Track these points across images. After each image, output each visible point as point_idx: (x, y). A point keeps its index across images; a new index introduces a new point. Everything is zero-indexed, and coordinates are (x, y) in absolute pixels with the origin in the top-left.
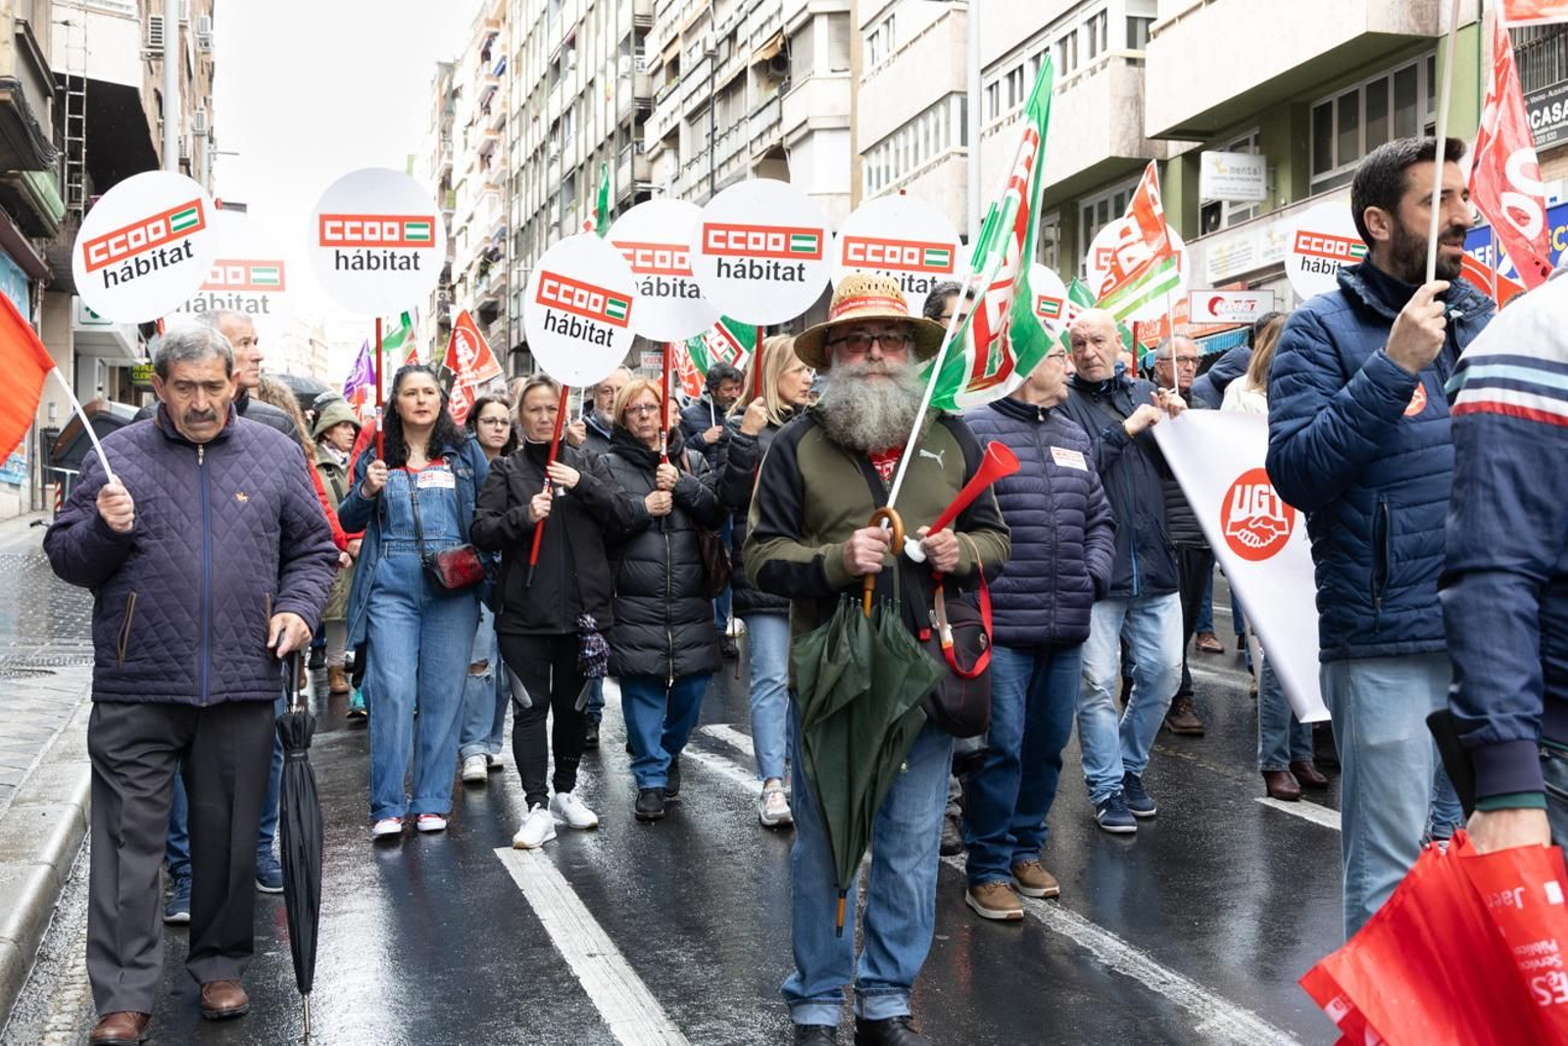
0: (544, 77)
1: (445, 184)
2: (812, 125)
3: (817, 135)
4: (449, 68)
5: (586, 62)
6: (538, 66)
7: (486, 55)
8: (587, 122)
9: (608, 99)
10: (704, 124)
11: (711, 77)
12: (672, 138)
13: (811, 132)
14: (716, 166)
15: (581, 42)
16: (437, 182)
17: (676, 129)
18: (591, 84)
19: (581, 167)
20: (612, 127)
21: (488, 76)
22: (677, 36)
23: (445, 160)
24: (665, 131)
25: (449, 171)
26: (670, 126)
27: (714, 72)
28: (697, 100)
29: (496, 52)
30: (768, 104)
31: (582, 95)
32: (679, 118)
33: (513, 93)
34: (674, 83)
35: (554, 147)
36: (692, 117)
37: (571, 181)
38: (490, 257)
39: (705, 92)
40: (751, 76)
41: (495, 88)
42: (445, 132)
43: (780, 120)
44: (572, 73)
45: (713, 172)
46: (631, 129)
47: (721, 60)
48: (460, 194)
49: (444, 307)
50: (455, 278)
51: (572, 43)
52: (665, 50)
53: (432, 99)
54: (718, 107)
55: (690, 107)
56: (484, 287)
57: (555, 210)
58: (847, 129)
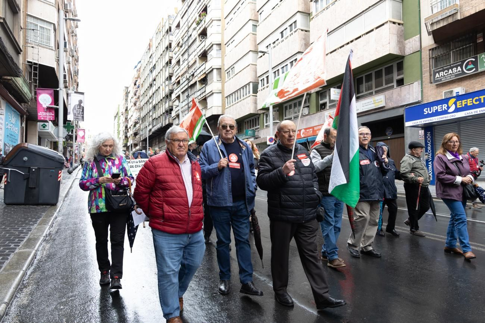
0: (148, 87)
1: (126, 110)
2: (213, 92)
3: (214, 94)
4: (127, 88)
5: (158, 83)
6: (147, 85)
7: (135, 84)
8: (158, 95)
9: (163, 90)
10: (186, 94)
11: (188, 84)
12: (178, 97)
13: (213, 93)
14: (189, 102)
15: (157, 80)
16: (124, 110)
17: (180, 95)
18: (159, 88)
19: (157, 104)
20: (164, 96)
21: (136, 88)
22: (179, 76)
23: (126, 105)
24: (176, 96)
25: (127, 107)
26: (178, 94)
27: (188, 83)
28: (184, 89)
29: (137, 83)
30: (202, 88)
31: (157, 90)
32: (180, 93)
33: (141, 91)
34: (179, 86)
35: (151, 101)
36: (183, 93)
37: (154, 107)
38: (136, 123)
39: (186, 87)
40: (198, 83)
41: (137, 91)
42: (126, 100)
43: (205, 91)
44: (155, 86)
45: (188, 103)
46: (168, 96)
47: (190, 80)
48: (129, 112)
49: (126, 133)
50: (128, 127)
51: (155, 80)
52: (176, 80)
53: (123, 94)
54: (189, 90)
55: (182, 90)
56: (135, 129)
57: (151, 113)
58: (221, 93)
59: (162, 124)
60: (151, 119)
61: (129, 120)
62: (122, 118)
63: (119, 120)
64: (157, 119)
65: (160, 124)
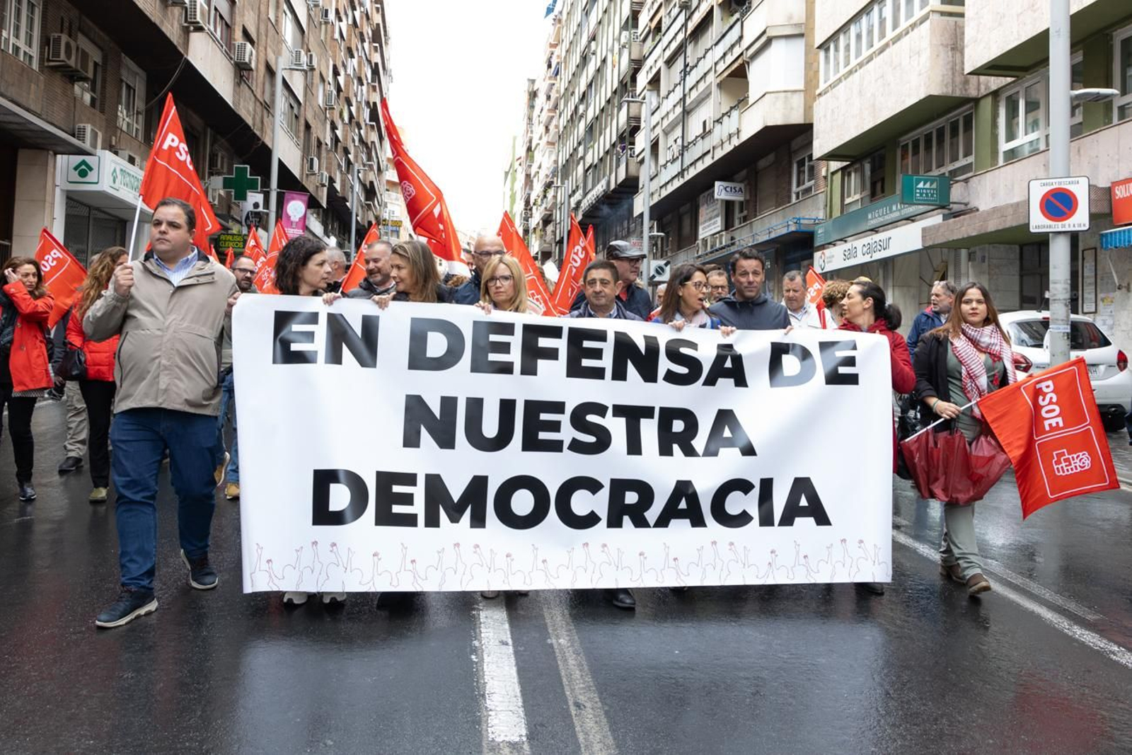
0: (578, 66)
1: (529, 149)
2: (770, 33)
3: (775, 44)
4: (533, 81)
5: (600, 49)
6: (575, 59)
7: (549, 66)
8: (601, 87)
9: (614, 66)
10: (679, 64)
11: (685, 25)
12: (655, 82)
13: (769, 42)
14: (687, 91)
15: (599, 37)
16: (525, 149)
17: (658, 73)
18: (604, 61)
19: (597, 118)
20: (616, 85)
21: (550, 78)
22: (661, 5)
23: (529, 135)
24: (651, 76)
25: (531, 141)
26: (654, 71)
27: (687, 20)
28: (674, 45)
29: (554, 62)
30: (731, 27)
31: (598, 70)
32: (660, 63)
33: (561, 85)
34: (657, 38)
35: (581, 108)
36: (670, 62)
37: (590, 129)
38: (548, 186)
39: (681, 37)
40: (717, 12)
41: (553, 84)
42: (530, 119)
43: (741, 38)
44: (594, 57)
45: (685, 96)
46: (627, 85)
47: (693, 7)
48: (536, 153)
49: (526, 219)
50: (531, 203)
51: (594, 39)
52: (651, 20)
54: (690, 49)
55: (668, 53)
56: (544, 206)
57: (581, 149)
58: (802, 35)
59: (608, 183)
60: (580, 169)
61: (535, 180)
62: (521, 178)
63: (514, 180)
64: (596, 166)
65: (603, 182)
